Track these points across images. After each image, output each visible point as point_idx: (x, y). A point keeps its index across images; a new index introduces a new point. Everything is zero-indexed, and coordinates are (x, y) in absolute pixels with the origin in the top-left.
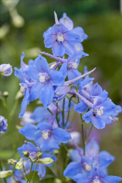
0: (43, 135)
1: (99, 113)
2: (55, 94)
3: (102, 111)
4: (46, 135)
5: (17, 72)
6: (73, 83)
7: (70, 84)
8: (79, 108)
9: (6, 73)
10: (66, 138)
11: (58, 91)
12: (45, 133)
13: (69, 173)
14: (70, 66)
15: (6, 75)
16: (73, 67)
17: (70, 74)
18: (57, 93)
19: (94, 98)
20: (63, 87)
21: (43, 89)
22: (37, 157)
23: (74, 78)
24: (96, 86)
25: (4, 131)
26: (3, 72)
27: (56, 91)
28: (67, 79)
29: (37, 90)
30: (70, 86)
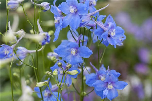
0: (72, 52)
1: (112, 34)
2: (81, 20)
3: (114, 33)
4: (74, 52)
5: (53, 8)
6: (93, 14)
7: (91, 16)
8: (98, 32)
9: (46, 8)
10: (88, 53)
11: (83, 19)
12: (73, 50)
13: (89, 82)
14: (91, 3)
15: (46, 9)
16: (93, 4)
17: (91, 8)
18: (83, 20)
19: (109, 23)
20: (87, 17)
21: (72, 18)
22: (68, 67)
23: (93, 12)
24: (109, 17)
25: (48, 42)
26: (44, 7)
27: (82, 19)
28: (89, 12)
29: (68, 20)
30: (91, 17)
